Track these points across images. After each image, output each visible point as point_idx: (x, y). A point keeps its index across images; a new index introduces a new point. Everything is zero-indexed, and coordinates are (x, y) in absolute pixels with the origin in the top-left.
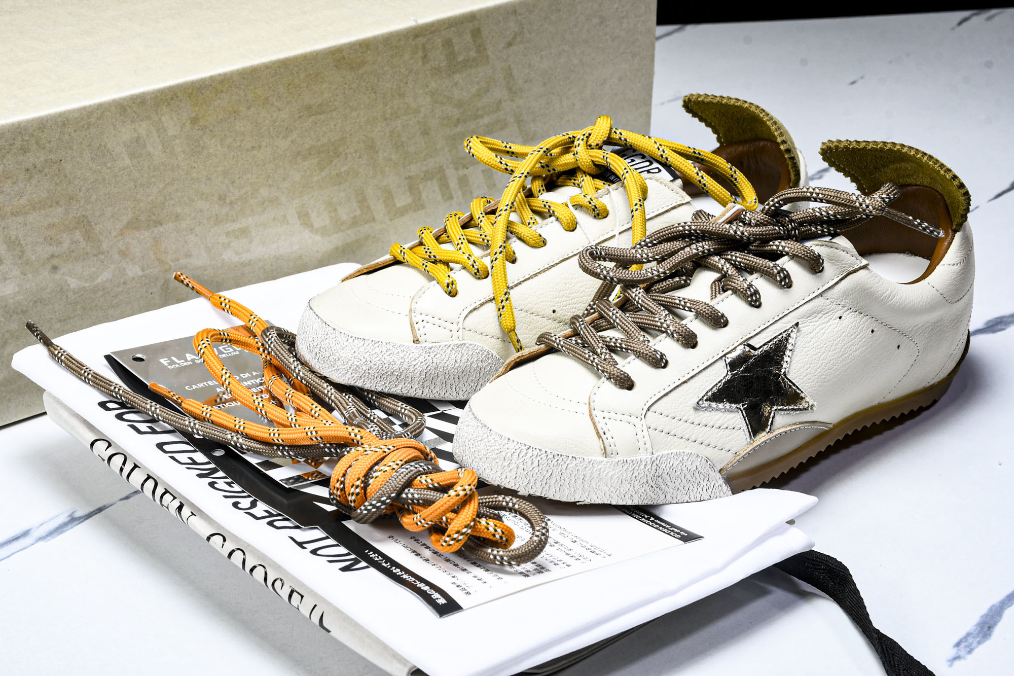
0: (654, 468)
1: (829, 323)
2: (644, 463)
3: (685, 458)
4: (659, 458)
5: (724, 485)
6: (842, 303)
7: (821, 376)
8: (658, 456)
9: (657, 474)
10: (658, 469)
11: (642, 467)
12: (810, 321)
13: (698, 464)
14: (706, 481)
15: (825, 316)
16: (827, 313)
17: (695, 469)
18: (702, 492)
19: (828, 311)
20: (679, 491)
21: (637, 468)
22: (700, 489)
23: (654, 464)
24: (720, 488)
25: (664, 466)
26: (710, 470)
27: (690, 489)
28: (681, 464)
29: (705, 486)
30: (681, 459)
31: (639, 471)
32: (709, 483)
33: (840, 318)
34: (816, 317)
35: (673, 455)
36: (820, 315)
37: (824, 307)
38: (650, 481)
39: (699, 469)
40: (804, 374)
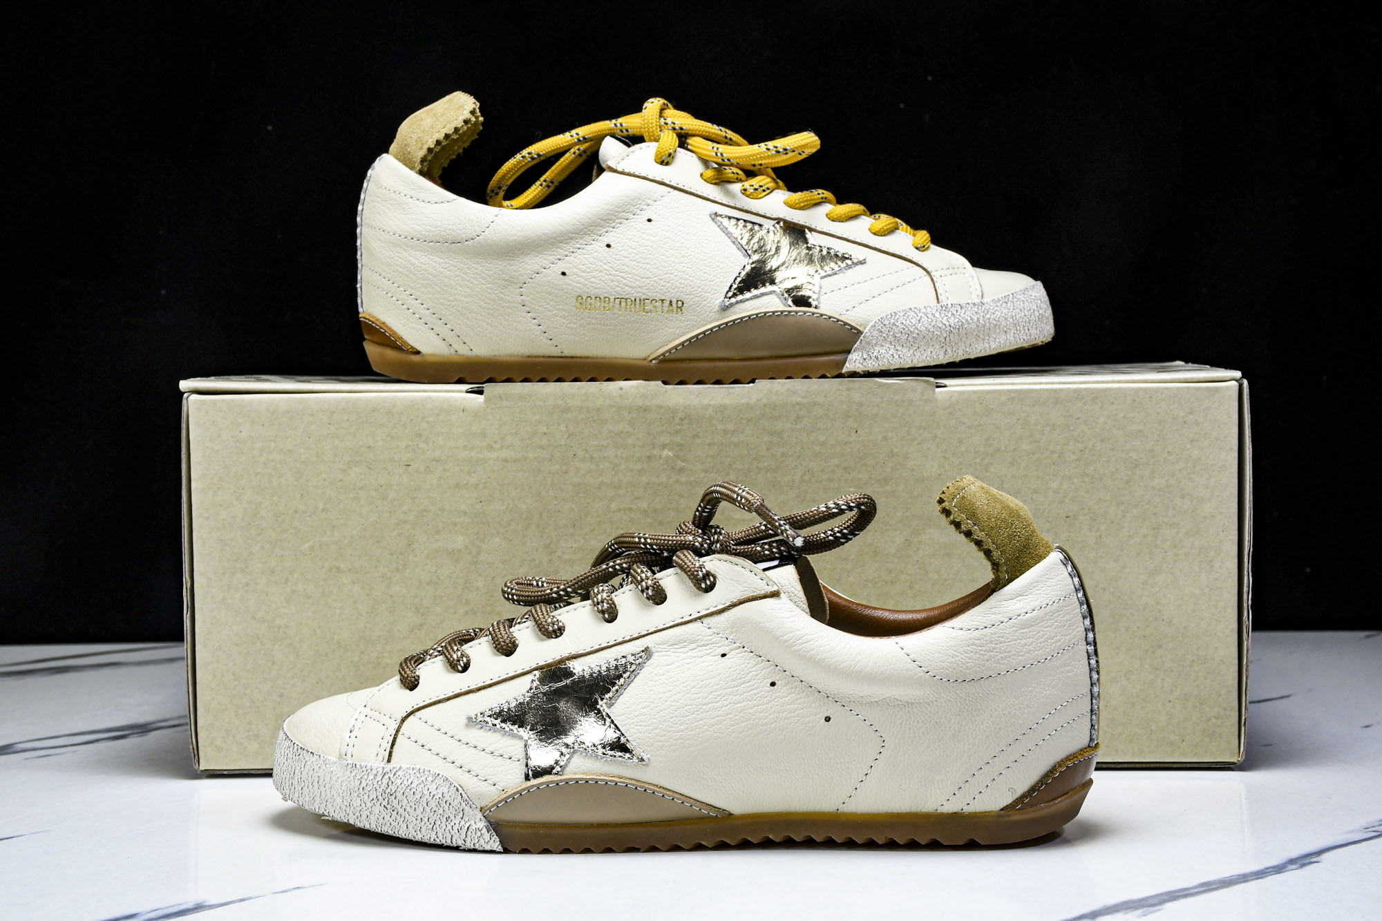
0: (385, 781)
1: (703, 659)
2: (374, 772)
3: (430, 779)
4: (395, 770)
5: (485, 830)
6: (731, 637)
7: (665, 721)
8: (394, 768)
9: (389, 790)
10: (390, 784)
11: (371, 777)
12: (675, 650)
13: (446, 790)
14: (459, 818)
15: (700, 648)
16: (704, 645)
17: (441, 796)
18: (452, 832)
19: (706, 643)
20: (423, 823)
21: (366, 777)
22: (450, 827)
23: (387, 777)
24: (479, 834)
25: (399, 782)
26: (463, 804)
27: (438, 823)
28: (422, 786)
29: (457, 825)
30: (424, 778)
31: (368, 781)
32: (463, 823)
33: (723, 655)
34: (685, 647)
35: (415, 771)
36: (693, 646)
37: (701, 637)
38: (380, 797)
39: (447, 798)
40: (637, 713)
